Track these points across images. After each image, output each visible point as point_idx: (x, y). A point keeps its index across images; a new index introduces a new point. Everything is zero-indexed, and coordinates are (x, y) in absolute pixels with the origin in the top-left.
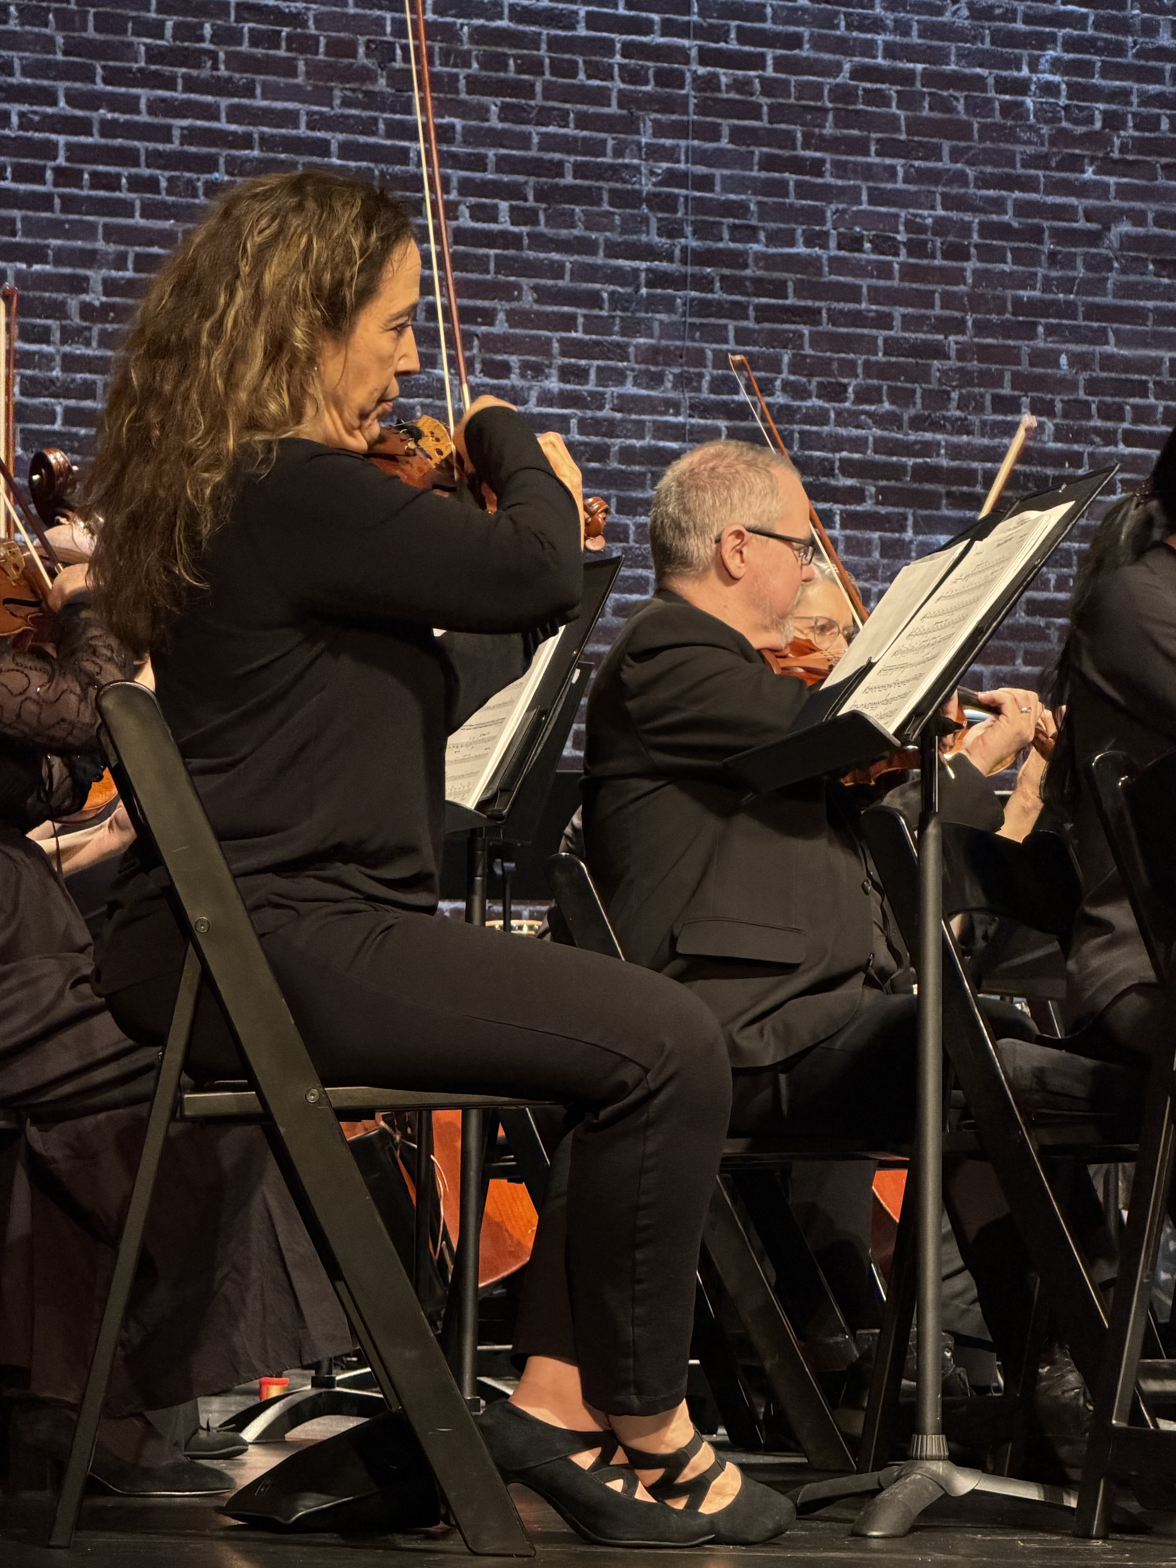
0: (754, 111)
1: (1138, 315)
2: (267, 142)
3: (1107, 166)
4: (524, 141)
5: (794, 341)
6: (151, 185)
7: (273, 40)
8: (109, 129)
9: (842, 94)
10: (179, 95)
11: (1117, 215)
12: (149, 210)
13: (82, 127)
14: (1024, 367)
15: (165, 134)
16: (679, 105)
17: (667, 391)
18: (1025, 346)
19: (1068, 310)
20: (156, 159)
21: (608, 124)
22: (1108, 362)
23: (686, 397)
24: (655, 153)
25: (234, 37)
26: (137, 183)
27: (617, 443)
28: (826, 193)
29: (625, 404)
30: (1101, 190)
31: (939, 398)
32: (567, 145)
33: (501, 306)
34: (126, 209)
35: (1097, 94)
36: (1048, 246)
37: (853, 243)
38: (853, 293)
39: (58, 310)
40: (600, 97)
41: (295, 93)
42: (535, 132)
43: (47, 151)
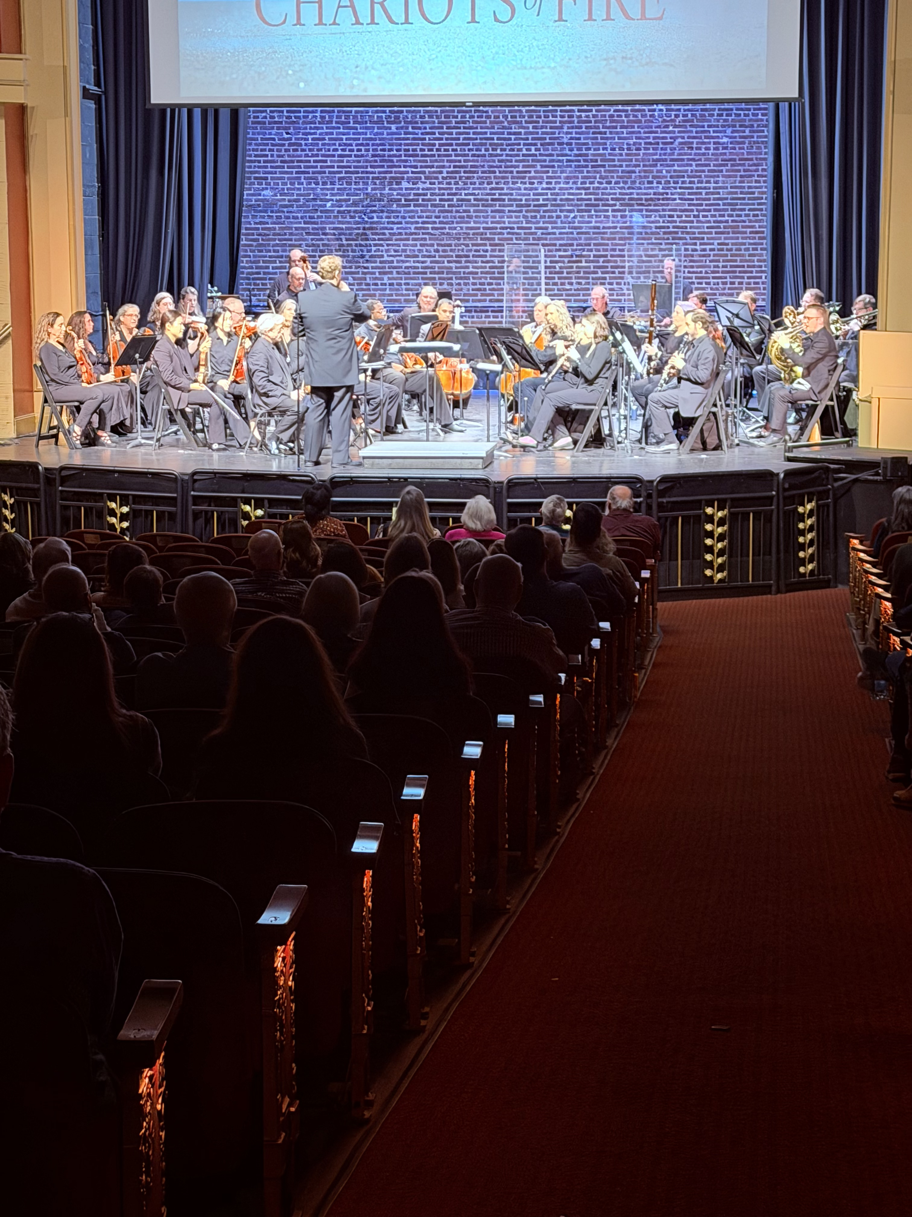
0: (591, 122)
1: (683, 160)
2: (481, 139)
3: (675, 126)
4: (537, 133)
5: (600, 172)
6: (456, 150)
7: (482, 117)
8: (447, 139)
9: (611, 116)
10: (462, 130)
11: (677, 137)
12: (456, 155)
13: (442, 139)
14: (655, 174)
15: (459, 139)
16: (573, 122)
17: (570, 185)
18: (655, 169)
19: (666, 160)
20: (457, 145)
21: (557, 128)
22: (675, 171)
23: (574, 186)
24: (567, 133)
25: (473, 117)
26: (453, 150)
27: (559, 197)
28: (607, 138)
29: (560, 189)
30: (674, 132)
31: (634, 182)
32: (547, 133)
33: (532, 170)
34: (451, 156)
35: (672, 110)
36: (661, 146)
37: (614, 149)
38: (614, 160)
39: (437, 178)
40: (555, 122)
41: (487, 128)
42: (540, 131)
43: (434, 145)
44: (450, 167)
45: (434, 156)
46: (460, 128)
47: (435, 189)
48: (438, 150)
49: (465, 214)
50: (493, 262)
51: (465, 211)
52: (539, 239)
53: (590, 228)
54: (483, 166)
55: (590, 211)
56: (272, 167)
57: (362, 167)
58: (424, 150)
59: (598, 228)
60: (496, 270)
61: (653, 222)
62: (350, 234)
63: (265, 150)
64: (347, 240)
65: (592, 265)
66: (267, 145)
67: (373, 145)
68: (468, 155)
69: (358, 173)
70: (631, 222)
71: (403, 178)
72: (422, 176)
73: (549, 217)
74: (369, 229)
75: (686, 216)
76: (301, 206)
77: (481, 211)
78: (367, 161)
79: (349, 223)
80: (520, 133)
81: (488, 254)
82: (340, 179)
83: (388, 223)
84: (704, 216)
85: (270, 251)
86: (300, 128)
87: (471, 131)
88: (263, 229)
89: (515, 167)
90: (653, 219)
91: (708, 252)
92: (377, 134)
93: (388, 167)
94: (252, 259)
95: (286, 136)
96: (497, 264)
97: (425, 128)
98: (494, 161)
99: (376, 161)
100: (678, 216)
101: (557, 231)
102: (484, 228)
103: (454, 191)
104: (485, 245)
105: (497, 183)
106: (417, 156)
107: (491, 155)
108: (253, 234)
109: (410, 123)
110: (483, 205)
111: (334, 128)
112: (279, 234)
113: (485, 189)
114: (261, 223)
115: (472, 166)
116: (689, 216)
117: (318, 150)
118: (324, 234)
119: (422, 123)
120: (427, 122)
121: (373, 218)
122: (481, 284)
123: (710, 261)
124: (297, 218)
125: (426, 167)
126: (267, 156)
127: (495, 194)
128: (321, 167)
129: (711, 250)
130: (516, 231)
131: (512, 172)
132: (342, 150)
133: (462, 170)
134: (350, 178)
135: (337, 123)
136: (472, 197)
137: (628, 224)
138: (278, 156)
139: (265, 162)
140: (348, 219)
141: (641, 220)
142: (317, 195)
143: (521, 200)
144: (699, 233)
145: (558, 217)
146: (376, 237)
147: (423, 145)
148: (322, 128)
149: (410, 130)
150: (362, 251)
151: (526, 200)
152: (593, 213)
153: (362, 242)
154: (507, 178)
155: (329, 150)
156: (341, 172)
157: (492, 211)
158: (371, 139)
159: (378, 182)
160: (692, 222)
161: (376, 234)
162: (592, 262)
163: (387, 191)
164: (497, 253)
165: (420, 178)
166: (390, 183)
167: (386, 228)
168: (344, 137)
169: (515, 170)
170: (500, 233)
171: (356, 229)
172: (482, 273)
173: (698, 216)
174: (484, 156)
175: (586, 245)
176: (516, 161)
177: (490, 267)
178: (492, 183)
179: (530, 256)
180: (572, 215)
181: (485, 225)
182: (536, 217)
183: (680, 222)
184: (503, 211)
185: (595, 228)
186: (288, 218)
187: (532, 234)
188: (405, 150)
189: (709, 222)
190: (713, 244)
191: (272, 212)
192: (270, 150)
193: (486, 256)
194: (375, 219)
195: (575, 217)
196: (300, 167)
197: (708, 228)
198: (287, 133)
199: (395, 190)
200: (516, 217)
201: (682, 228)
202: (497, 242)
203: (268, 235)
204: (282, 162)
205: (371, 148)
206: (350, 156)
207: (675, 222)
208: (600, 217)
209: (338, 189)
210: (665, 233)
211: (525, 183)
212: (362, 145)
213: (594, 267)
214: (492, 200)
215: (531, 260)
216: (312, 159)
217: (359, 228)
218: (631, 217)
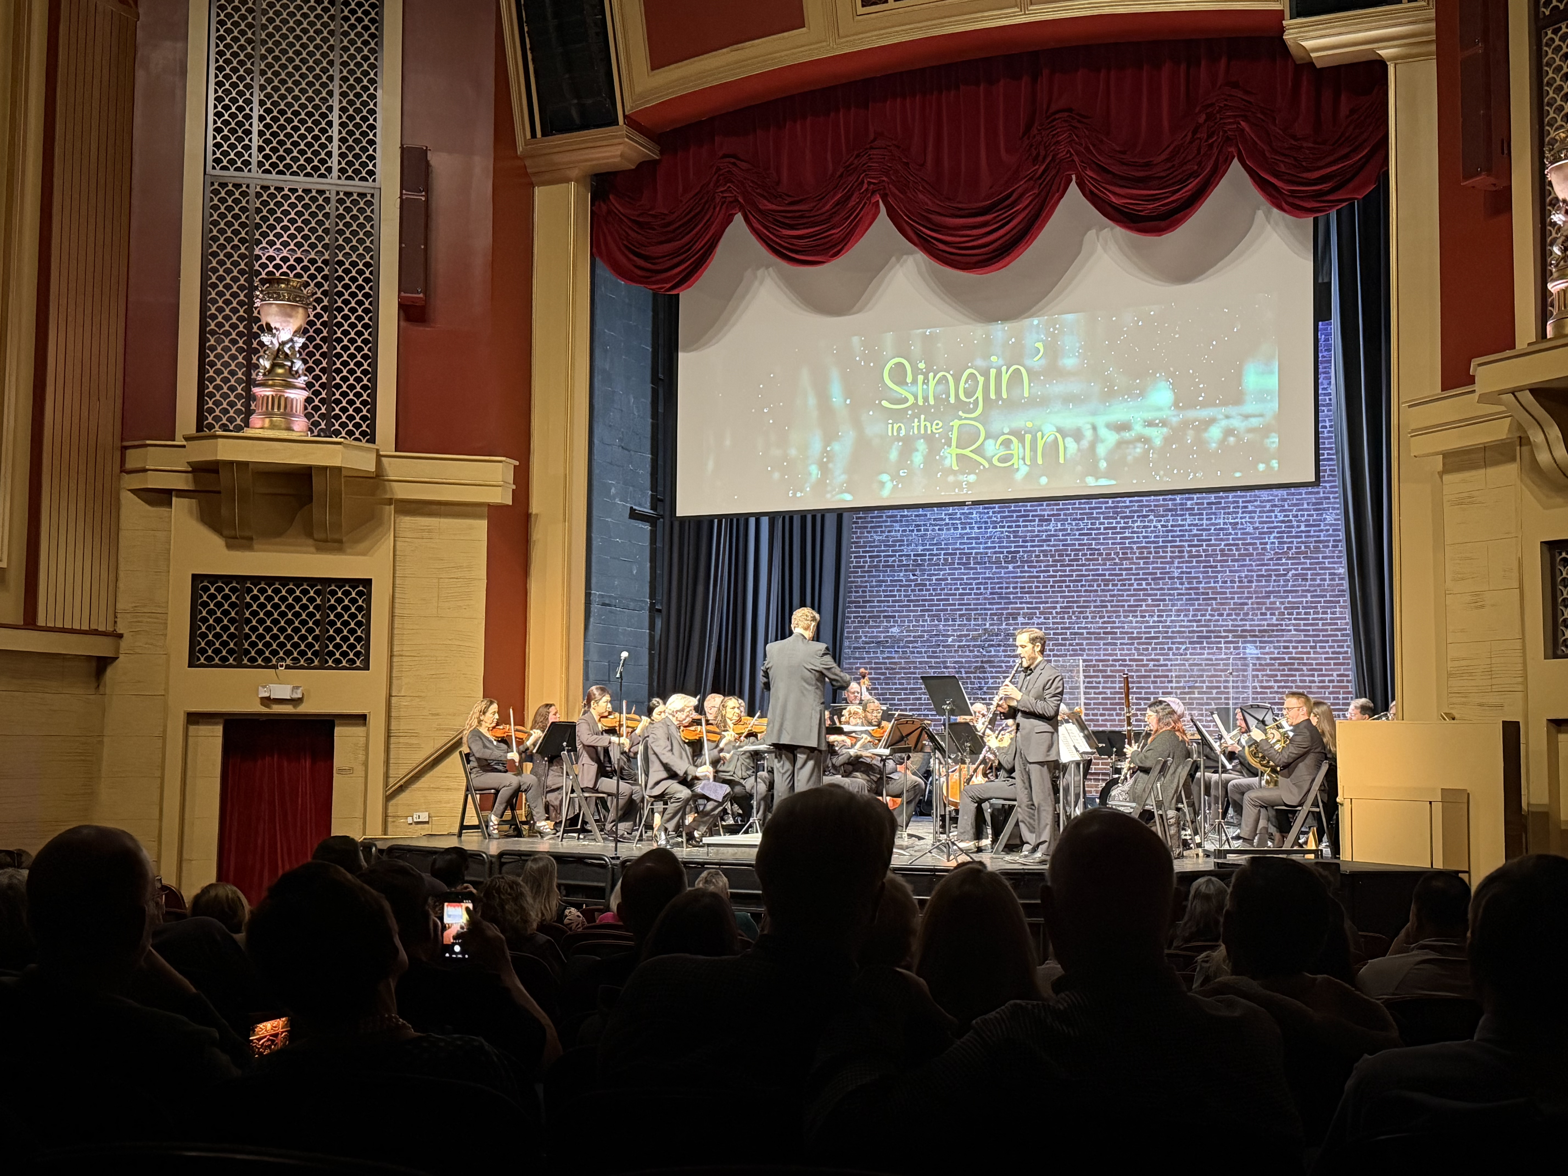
0: (1201, 556)
1: (1297, 591)
2: (1093, 575)
3: (1288, 558)
4: (1148, 568)
5: (1211, 605)
6: (1069, 586)
8: (1061, 576)
9: (1222, 550)
11: (1291, 569)
12: (1069, 592)
13: (1055, 576)
14: (1268, 606)
15: (1072, 576)
16: (1183, 557)
17: (1182, 618)
18: (1268, 601)
19: (1279, 592)
20: (1070, 581)
21: (1167, 563)
22: (1289, 602)
23: (1186, 619)
24: (1178, 568)
25: (1086, 555)
26: (1066, 586)
27: (1170, 630)
28: (1218, 572)
29: (1172, 621)
30: (1287, 564)
31: (1247, 614)
32: (1158, 568)
33: (1144, 603)
34: (1064, 592)
35: (1285, 543)
36: (1274, 578)
37: (1226, 582)
38: (1225, 593)
39: (1051, 613)
40: (1165, 557)
41: (1099, 564)
42: (1151, 566)
43: (1049, 582)
44: (1063, 602)
45: (1048, 592)
46: (1073, 566)
47: (1049, 623)
48: (1052, 587)
49: (1078, 647)
50: (1105, 693)
51: (1077, 644)
52: (1151, 671)
53: (1202, 659)
54: (1095, 601)
55: (1202, 643)
56: (899, 606)
57: (980, 604)
58: (1039, 587)
59: (1211, 660)
60: (1108, 702)
61: (1267, 653)
62: (969, 667)
63: (893, 591)
64: (966, 673)
65: (1205, 696)
66: (896, 586)
67: (991, 583)
68: (1080, 591)
69: (977, 609)
70: (1244, 653)
71: (1019, 614)
72: (1037, 611)
73: (1161, 649)
74: (987, 662)
75: (1303, 647)
76: (925, 642)
77: (1094, 644)
78: (985, 599)
79: (968, 656)
80: (1131, 569)
81: (1101, 686)
82: (961, 615)
83: (1005, 656)
84: (1321, 647)
85: (895, 684)
86: (925, 570)
87: (1084, 568)
88: (890, 663)
89: (1126, 601)
90: (1267, 650)
91: (1327, 684)
92: (995, 573)
93: (1005, 603)
94: (880, 691)
95: (912, 577)
96: (1109, 695)
97: (1040, 567)
98: (1106, 596)
99: (994, 599)
100: (1294, 647)
101: (1169, 663)
102: (1097, 660)
103: (1067, 625)
104: (1097, 677)
105: (1109, 617)
106: (1032, 592)
107: (1103, 590)
108: (881, 668)
109: (1026, 562)
110: (1096, 638)
111: (956, 569)
112: (904, 668)
113: (1097, 622)
114: (888, 658)
115: (1084, 601)
116: (1306, 647)
117: (941, 590)
118: (946, 668)
119: (1037, 561)
120: (1041, 561)
121: (990, 651)
122: (1093, 715)
123: (1330, 693)
124: (921, 652)
125: (1041, 603)
126: (895, 596)
127: (1107, 628)
128: (944, 605)
129: (1330, 681)
130: (1128, 663)
131: (1123, 606)
132: (963, 589)
133: (1075, 605)
134: (970, 615)
135: (958, 564)
136: (1085, 631)
137: (1241, 656)
138: (905, 596)
139: (893, 601)
140: (967, 654)
141: (1256, 651)
142: (939, 631)
143: (1133, 633)
144: (1317, 664)
145: (1170, 649)
146: (994, 670)
147: (1038, 582)
148: (945, 570)
149: (1026, 568)
150: (980, 683)
151: (1138, 633)
152: (1205, 644)
153: (981, 675)
154: (1119, 612)
155: (951, 589)
156: (961, 610)
157: (1104, 644)
158: (989, 578)
159: (995, 618)
160: (1309, 653)
161: (994, 667)
162: (1205, 693)
163: (1004, 626)
164: (1109, 685)
165: (1035, 613)
166: (1007, 619)
167: (1003, 662)
168: (965, 577)
169: (1126, 604)
170: (1112, 666)
171: (975, 662)
172: (1095, 704)
173: (1315, 647)
174: (1096, 591)
175: (1199, 676)
176: (1127, 595)
177: (1103, 699)
178: (1104, 617)
179: (1142, 688)
180: (1184, 647)
181: (1097, 658)
182: (1147, 649)
183: (1296, 653)
184: (1115, 644)
185: (1207, 659)
186: (913, 652)
187: (1144, 665)
188: (1021, 588)
189: (1327, 653)
190: (1332, 675)
191: (898, 647)
192: (898, 591)
193: (1098, 688)
194: (993, 653)
195: (1186, 649)
196: (924, 605)
197: (1326, 659)
198: (914, 575)
199: (1010, 625)
200: (1128, 649)
201: (1298, 659)
202: (1109, 673)
203: (895, 669)
204: (908, 601)
205: (989, 586)
206: (970, 594)
207: (1291, 653)
208: (1213, 648)
209: (959, 625)
210: (1280, 664)
211: (1137, 616)
212: (981, 583)
213: (1207, 698)
214: (1105, 633)
215: (1143, 691)
216: (935, 598)
217: (977, 662)
218: (1244, 648)
